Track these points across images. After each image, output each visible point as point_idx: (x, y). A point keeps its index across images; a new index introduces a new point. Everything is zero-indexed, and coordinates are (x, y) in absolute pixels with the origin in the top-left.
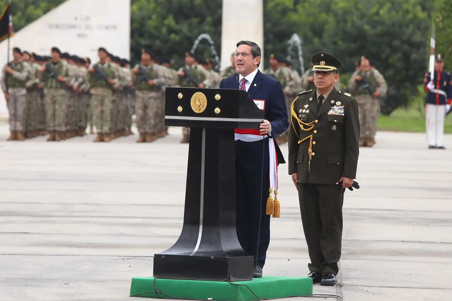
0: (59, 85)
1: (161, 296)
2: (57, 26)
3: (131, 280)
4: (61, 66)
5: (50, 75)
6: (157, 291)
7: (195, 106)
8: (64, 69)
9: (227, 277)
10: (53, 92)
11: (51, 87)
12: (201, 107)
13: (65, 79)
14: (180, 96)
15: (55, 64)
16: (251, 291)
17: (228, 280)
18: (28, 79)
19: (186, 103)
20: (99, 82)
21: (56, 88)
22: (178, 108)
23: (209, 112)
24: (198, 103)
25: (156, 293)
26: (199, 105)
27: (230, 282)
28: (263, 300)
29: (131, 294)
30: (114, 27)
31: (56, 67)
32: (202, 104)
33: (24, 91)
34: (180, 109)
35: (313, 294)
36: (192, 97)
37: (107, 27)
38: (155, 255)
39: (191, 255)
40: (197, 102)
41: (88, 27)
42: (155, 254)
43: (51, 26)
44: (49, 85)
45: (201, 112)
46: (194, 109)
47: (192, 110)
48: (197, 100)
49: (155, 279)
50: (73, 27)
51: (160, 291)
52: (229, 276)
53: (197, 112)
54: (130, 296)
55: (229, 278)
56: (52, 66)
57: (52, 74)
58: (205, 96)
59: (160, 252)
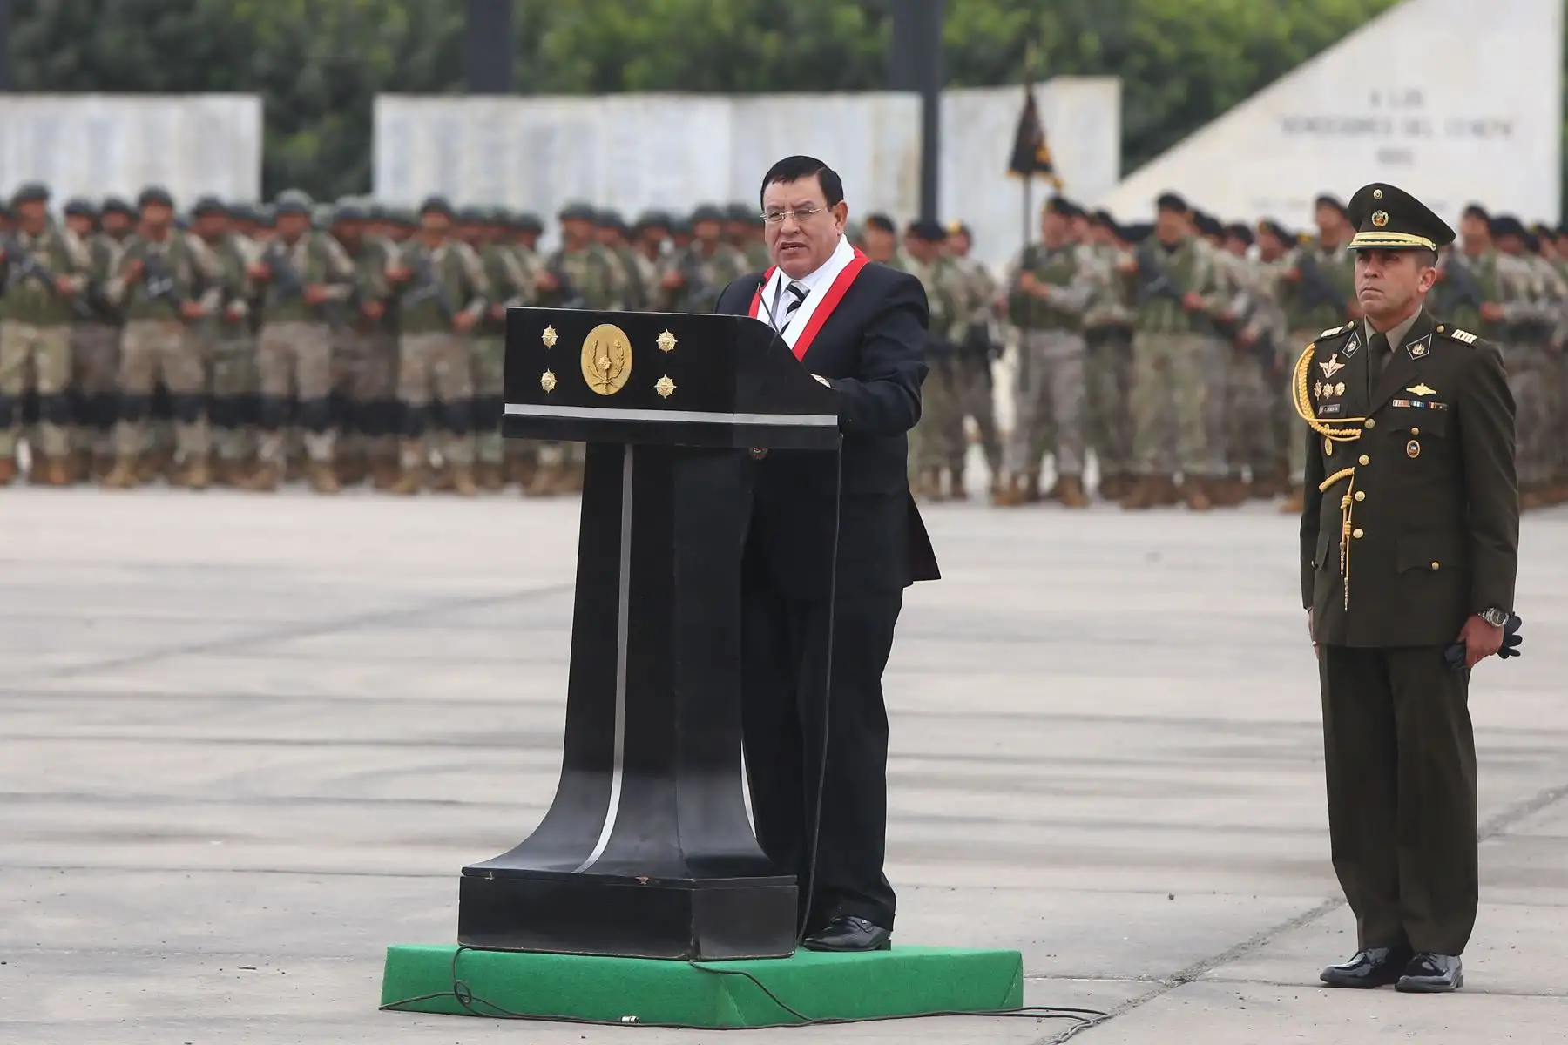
0: (1184, 321)
1: (476, 1006)
2: (1312, 126)
3: (386, 954)
4: (1191, 258)
5: (1152, 287)
6: (462, 993)
7: (596, 373)
8: (1201, 267)
9: (689, 946)
10: (1163, 343)
11: (1157, 328)
12: (613, 373)
13: (1209, 302)
14: (550, 336)
15: (1170, 249)
16: (768, 993)
17: (695, 955)
18: (1092, 301)
19: (567, 360)
20: (1317, 313)
21: (1175, 330)
22: (543, 378)
23: (638, 392)
24: (603, 361)
25: (460, 997)
26: (607, 367)
27: (697, 964)
28: (816, 1023)
29: (384, 1002)
30: (1506, 129)
31: (1175, 260)
32: (618, 363)
33: (1075, 343)
34: (548, 380)
35: (1024, 1006)
36: (586, 341)
37: (1479, 129)
38: (464, 870)
39: (577, 871)
40: (602, 359)
41: (1414, 128)
42: (464, 866)
43: (1290, 126)
44: (1150, 320)
45: (613, 390)
46: (591, 381)
47: (588, 386)
48: (601, 350)
49: (460, 950)
50: (1363, 127)
51: (469, 993)
52: (697, 944)
53: (601, 390)
54: (380, 1009)
55: (697, 950)
56: (1160, 256)
57: (1162, 281)
58: (626, 339)
59: (479, 858)
